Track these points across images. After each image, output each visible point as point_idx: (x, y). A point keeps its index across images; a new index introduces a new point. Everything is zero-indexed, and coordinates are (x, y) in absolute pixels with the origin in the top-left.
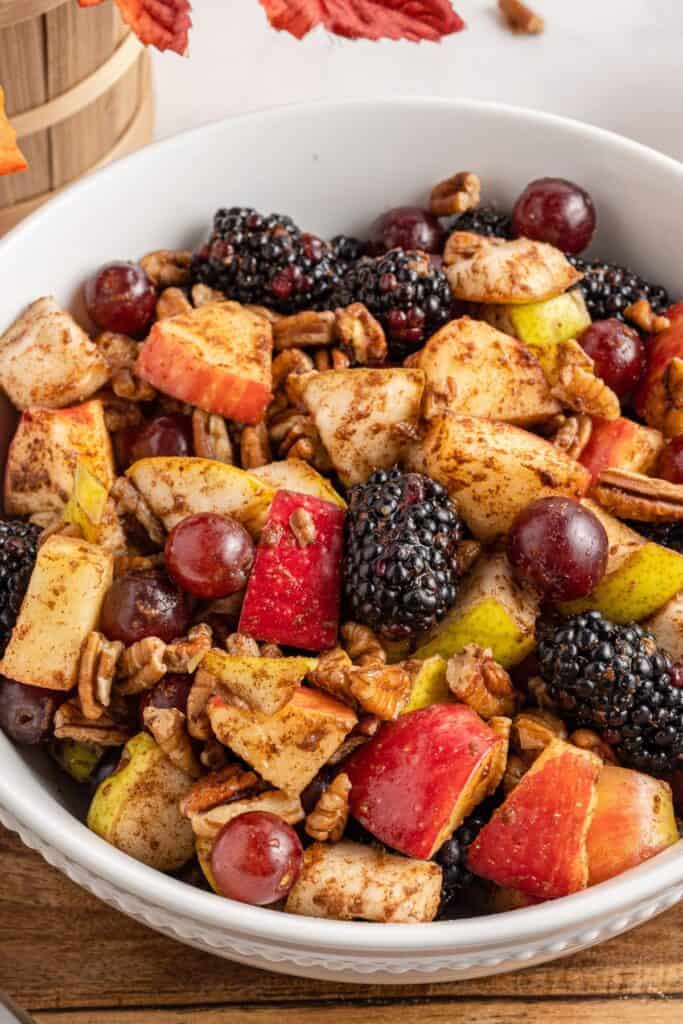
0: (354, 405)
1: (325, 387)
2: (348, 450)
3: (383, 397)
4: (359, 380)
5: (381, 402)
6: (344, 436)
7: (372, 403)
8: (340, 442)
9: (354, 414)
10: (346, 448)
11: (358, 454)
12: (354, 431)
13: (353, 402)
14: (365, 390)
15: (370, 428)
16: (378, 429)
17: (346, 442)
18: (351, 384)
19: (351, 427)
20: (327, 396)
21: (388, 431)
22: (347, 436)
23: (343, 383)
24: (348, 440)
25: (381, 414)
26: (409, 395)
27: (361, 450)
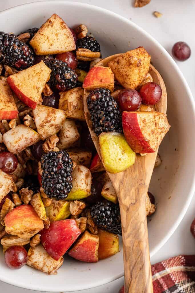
0: (47, 118)
1: (39, 110)
2: (42, 130)
3: (55, 118)
4: (49, 110)
5: (54, 119)
6: (42, 126)
7: (52, 118)
8: (41, 127)
9: (46, 121)
10: (42, 129)
11: (45, 131)
12: (45, 125)
13: (46, 117)
14: (51, 114)
15: (50, 125)
16: (52, 125)
17: (42, 128)
18: (46, 111)
19: (45, 124)
20: (40, 113)
21: (55, 126)
22: (43, 126)
23: (45, 110)
24: (43, 127)
25: (53, 122)
26: (62, 118)
27: (46, 130)
